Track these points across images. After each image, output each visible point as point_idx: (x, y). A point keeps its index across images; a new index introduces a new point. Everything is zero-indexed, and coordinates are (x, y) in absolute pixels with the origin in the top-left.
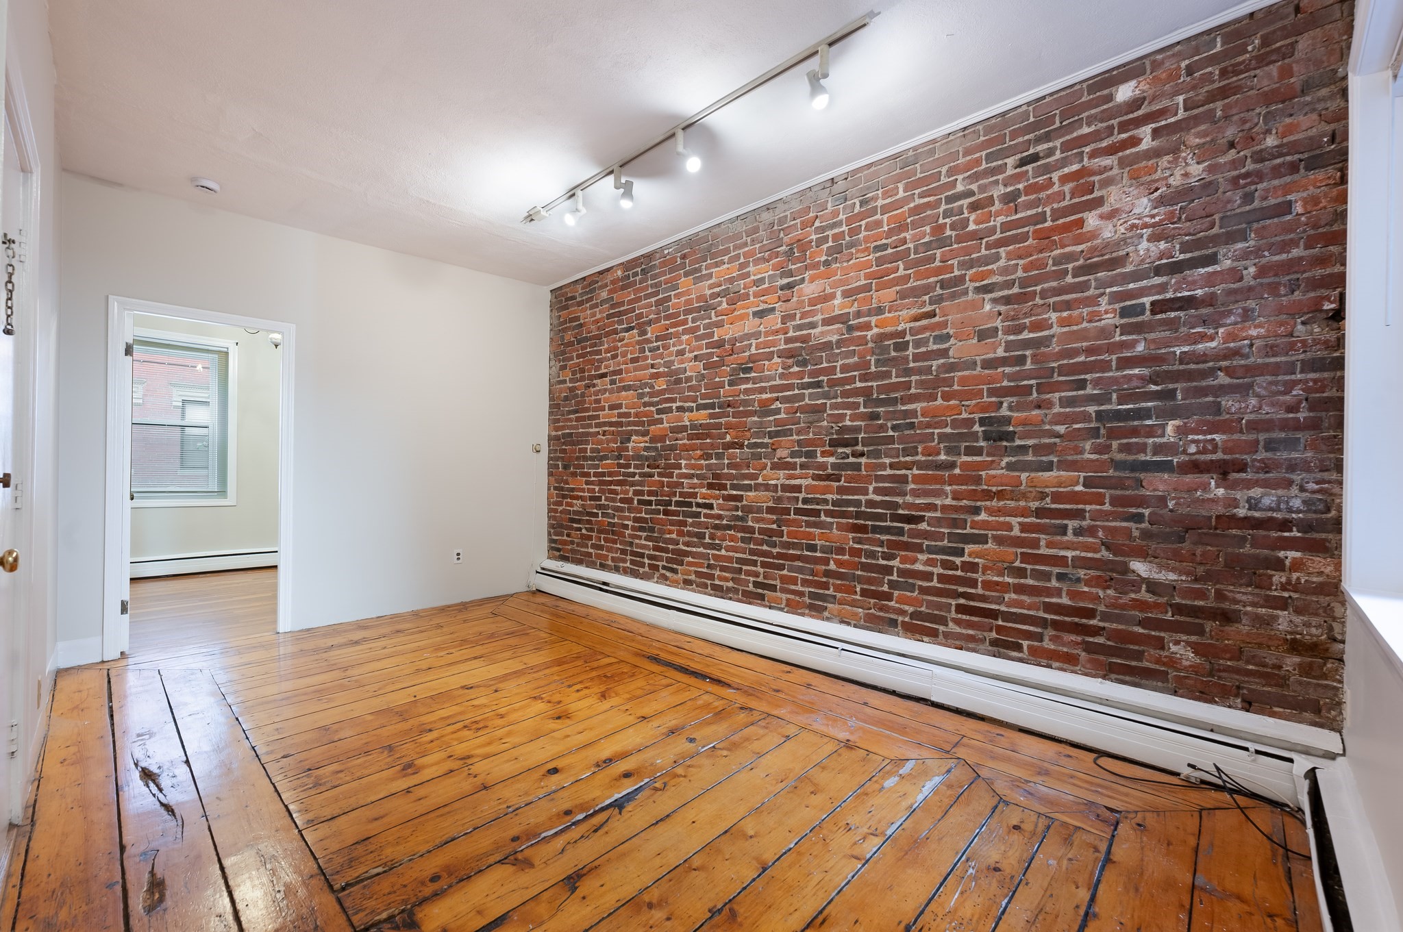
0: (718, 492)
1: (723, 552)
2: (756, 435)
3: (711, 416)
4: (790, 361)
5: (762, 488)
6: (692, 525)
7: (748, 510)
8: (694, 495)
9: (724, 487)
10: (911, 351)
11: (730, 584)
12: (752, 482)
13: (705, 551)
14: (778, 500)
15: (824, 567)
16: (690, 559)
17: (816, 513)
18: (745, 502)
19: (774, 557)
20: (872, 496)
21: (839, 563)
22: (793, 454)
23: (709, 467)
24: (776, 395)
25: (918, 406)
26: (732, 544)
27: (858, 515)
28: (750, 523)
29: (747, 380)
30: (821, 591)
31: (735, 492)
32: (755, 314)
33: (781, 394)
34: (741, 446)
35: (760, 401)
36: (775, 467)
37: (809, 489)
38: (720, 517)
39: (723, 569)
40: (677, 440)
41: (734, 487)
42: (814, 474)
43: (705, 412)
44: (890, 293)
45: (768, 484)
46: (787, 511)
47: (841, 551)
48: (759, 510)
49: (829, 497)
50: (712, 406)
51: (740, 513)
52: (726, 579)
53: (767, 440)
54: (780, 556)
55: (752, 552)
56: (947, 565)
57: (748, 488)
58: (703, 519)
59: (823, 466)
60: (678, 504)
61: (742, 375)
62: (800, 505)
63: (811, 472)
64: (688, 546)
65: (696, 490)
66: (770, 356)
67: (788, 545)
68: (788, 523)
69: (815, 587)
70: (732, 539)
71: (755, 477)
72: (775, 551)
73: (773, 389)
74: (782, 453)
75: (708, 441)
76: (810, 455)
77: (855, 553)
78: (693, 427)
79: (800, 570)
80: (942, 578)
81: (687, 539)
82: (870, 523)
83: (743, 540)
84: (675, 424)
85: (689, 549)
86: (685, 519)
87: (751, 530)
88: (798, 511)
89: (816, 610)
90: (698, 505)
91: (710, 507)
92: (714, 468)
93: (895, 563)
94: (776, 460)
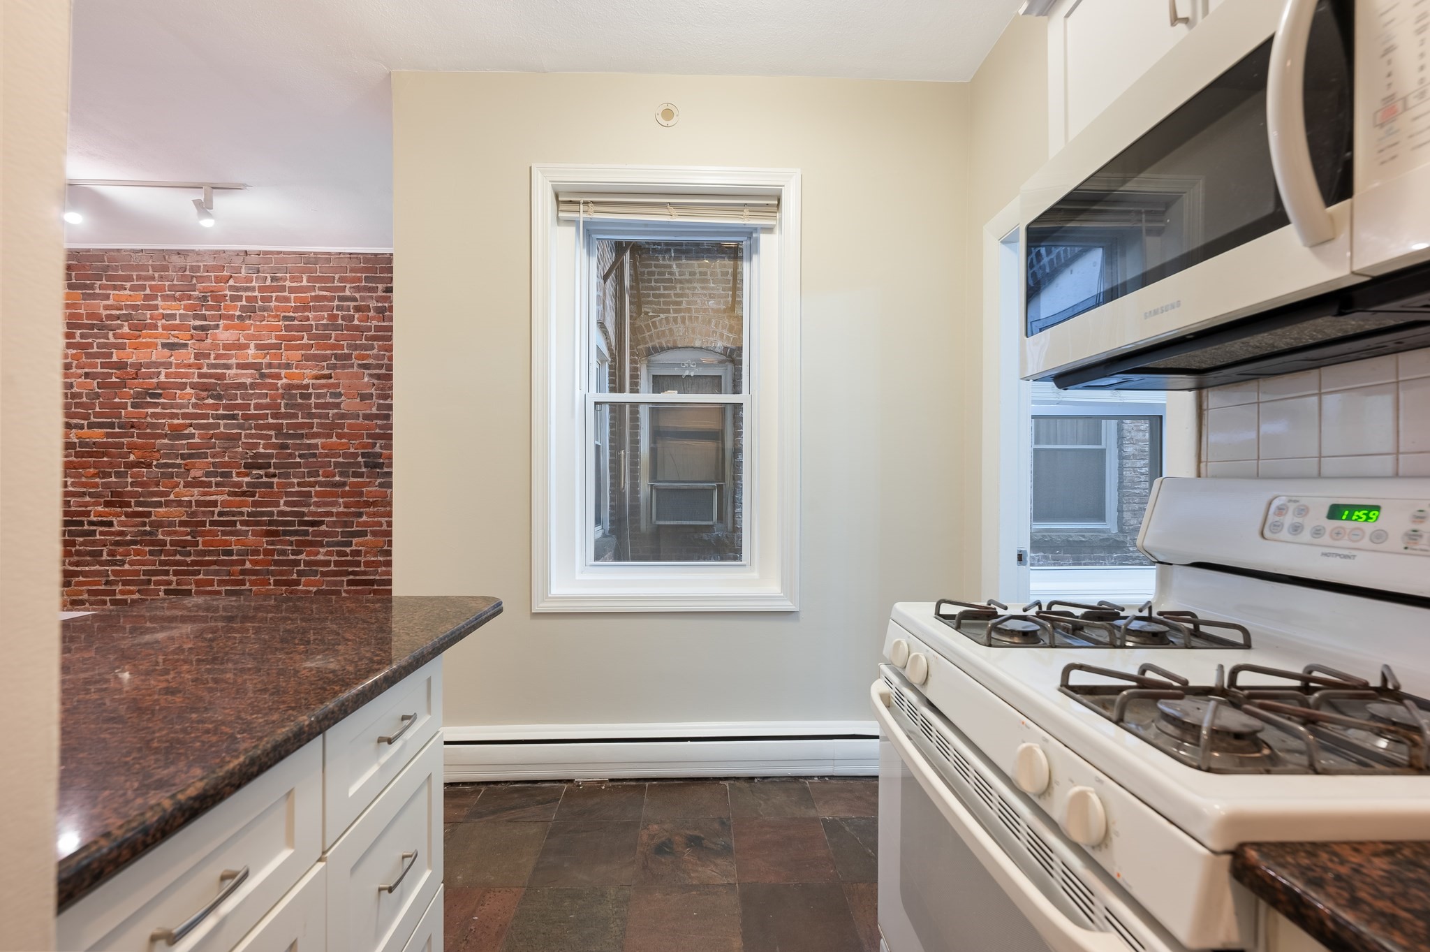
0: (119, 509)
1: (127, 567)
2: (167, 456)
3: (108, 435)
4: (204, 394)
5: (174, 504)
6: (82, 544)
7: (159, 524)
8: (88, 514)
9: (128, 505)
10: (313, 401)
11: (137, 596)
12: (163, 499)
13: (102, 568)
14: (194, 514)
15: (240, 568)
16: (81, 579)
17: (233, 523)
18: (153, 518)
19: (188, 565)
20: (282, 508)
21: (254, 563)
22: (208, 474)
23: (105, 485)
24: (189, 421)
25: (319, 441)
26: (139, 557)
27: (271, 523)
28: (161, 537)
29: (156, 405)
30: (238, 588)
31: (141, 509)
32: (164, 345)
33: (194, 421)
34: (149, 466)
35: (171, 426)
36: (187, 485)
37: (224, 504)
38: (122, 533)
39: (125, 583)
41: (138, 504)
42: (229, 491)
43: (100, 430)
44: (295, 355)
45: (180, 500)
46: (203, 524)
47: (256, 552)
48: (172, 524)
49: (245, 509)
50: (112, 425)
51: (148, 528)
52: (132, 592)
53: (178, 461)
54: (194, 563)
55: (162, 563)
56: (340, 554)
57: (159, 504)
58: (98, 537)
59: (239, 485)
61: (149, 400)
62: (216, 518)
63: (227, 489)
64: (77, 566)
65: (89, 508)
66: (183, 386)
67: (204, 553)
68: (203, 534)
69: (232, 585)
70: (137, 553)
71: (167, 494)
72: (189, 559)
73: (185, 416)
74: (193, 473)
75: (105, 459)
76: (227, 475)
77: (267, 552)
78: (82, 444)
79: (216, 573)
80: (337, 563)
81: (76, 558)
82: (281, 528)
83: (151, 553)
85: (79, 569)
86: (72, 538)
87: (163, 543)
88: (213, 523)
90: (91, 523)
91: (110, 524)
92: (113, 486)
93: (303, 557)
94: (189, 479)
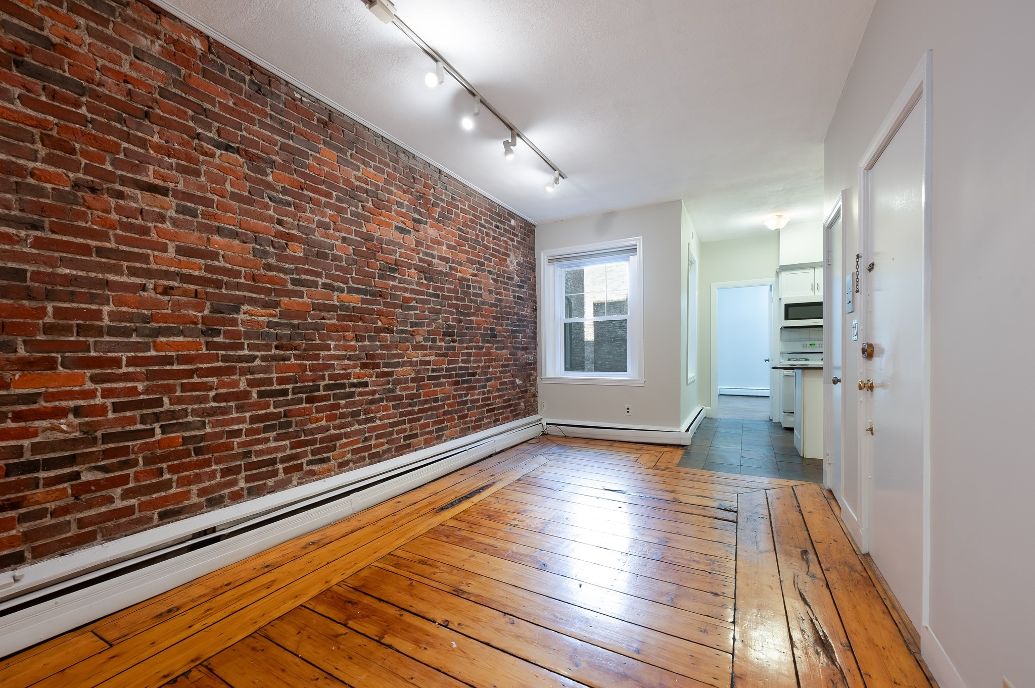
0: (371, 371)
1: (378, 422)
2: (401, 323)
3: (363, 301)
4: (422, 275)
5: (408, 364)
6: (346, 406)
7: (397, 382)
8: (348, 376)
9: (377, 366)
10: (472, 291)
11: (386, 447)
12: (400, 360)
13: (360, 427)
14: (418, 372)
15: (443, 410)
16: (345, 440)
17: (438, 377)
18: (395, 377)
19: (417, 413)
20: (461, 365)
21: (449, 405)
22: (425, 340)
23: (362, 348)
24: (414, 296)
25: (473, 318)
26: (385, 413)
27: (457, 375)
28: (398, 393)
29: (394, 278)
30: (441, 426)
31: (386, 369)
32: (397, 228)
33: (417, 297)
34: (390, 331)
35: (405, 298)
36: (415, 348)
37: (435, 362)
38: (373, 393)
39: (378, 437)
40: (323, 318)
41: (386, 365)
42: (436, 353)
43: (357, 296)
44: (464, 257)
45: (411, 361)
46: (423, 379)
47: (448, 398)
48: (406, 381)
49: (444, 366)
50: (365, 292)
51: (390, 386)
52: (382, 444)
53: (408, 328)
54: (420, 411)
55: (402, 415)
56: (484, 393)
57: (397, 365)
58: (357, 398)
59: (440, 348)
60: (327, 387)
61: (388, 273)
62: (430, 374)
63: (435, 351)
64: (339, 429)
65: (349, 371)
66: (409, 266)
67: (426, 402)
68: (423, 387)
69: (439, 424)
70: (386, 408)
71: (400, 356)
72: (416, 408)
73: (413, 291)
74: (419, 338)
75: (360, 323)
76: (434, 340)
77: (455, 397)
78: (343, 308)
79: (431, 417)
80: (484, 400)
81: (338, 421)
82: (460, 379)
83: (394, 407)
84: (320, 301)
85: (342, 431)
86: (336, 402)
87: (400, 398)
88: (430, 378)
89: (439, 439)
90: (353, 385)
91: (366, 385)
92: (368, 349)
93: (469, 397)
94: (415, 343)
